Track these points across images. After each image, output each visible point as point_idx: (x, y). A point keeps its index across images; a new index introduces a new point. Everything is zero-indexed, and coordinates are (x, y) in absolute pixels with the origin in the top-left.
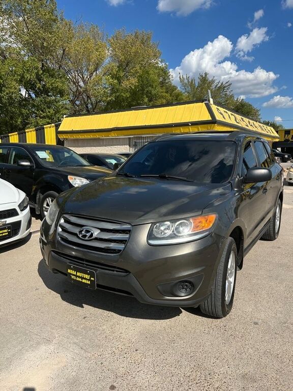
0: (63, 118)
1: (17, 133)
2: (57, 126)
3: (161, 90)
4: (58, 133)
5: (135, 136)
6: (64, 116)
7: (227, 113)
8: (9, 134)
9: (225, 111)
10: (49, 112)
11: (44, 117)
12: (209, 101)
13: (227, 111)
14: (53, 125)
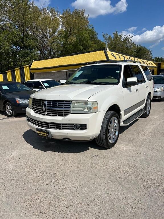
0: (33, 61)
1: (10, 70)
2: (30, 66)
3: (91, 43)
4: (30, 70)
5: (69, 70)
6: (33, 60)
7: (118, 55)
8: (7, 71)
9: (117, 55)
10: (27, 58)
11: (25, 62)
12: (106, 49)
13: (119, 54)
14: (28, 65)
